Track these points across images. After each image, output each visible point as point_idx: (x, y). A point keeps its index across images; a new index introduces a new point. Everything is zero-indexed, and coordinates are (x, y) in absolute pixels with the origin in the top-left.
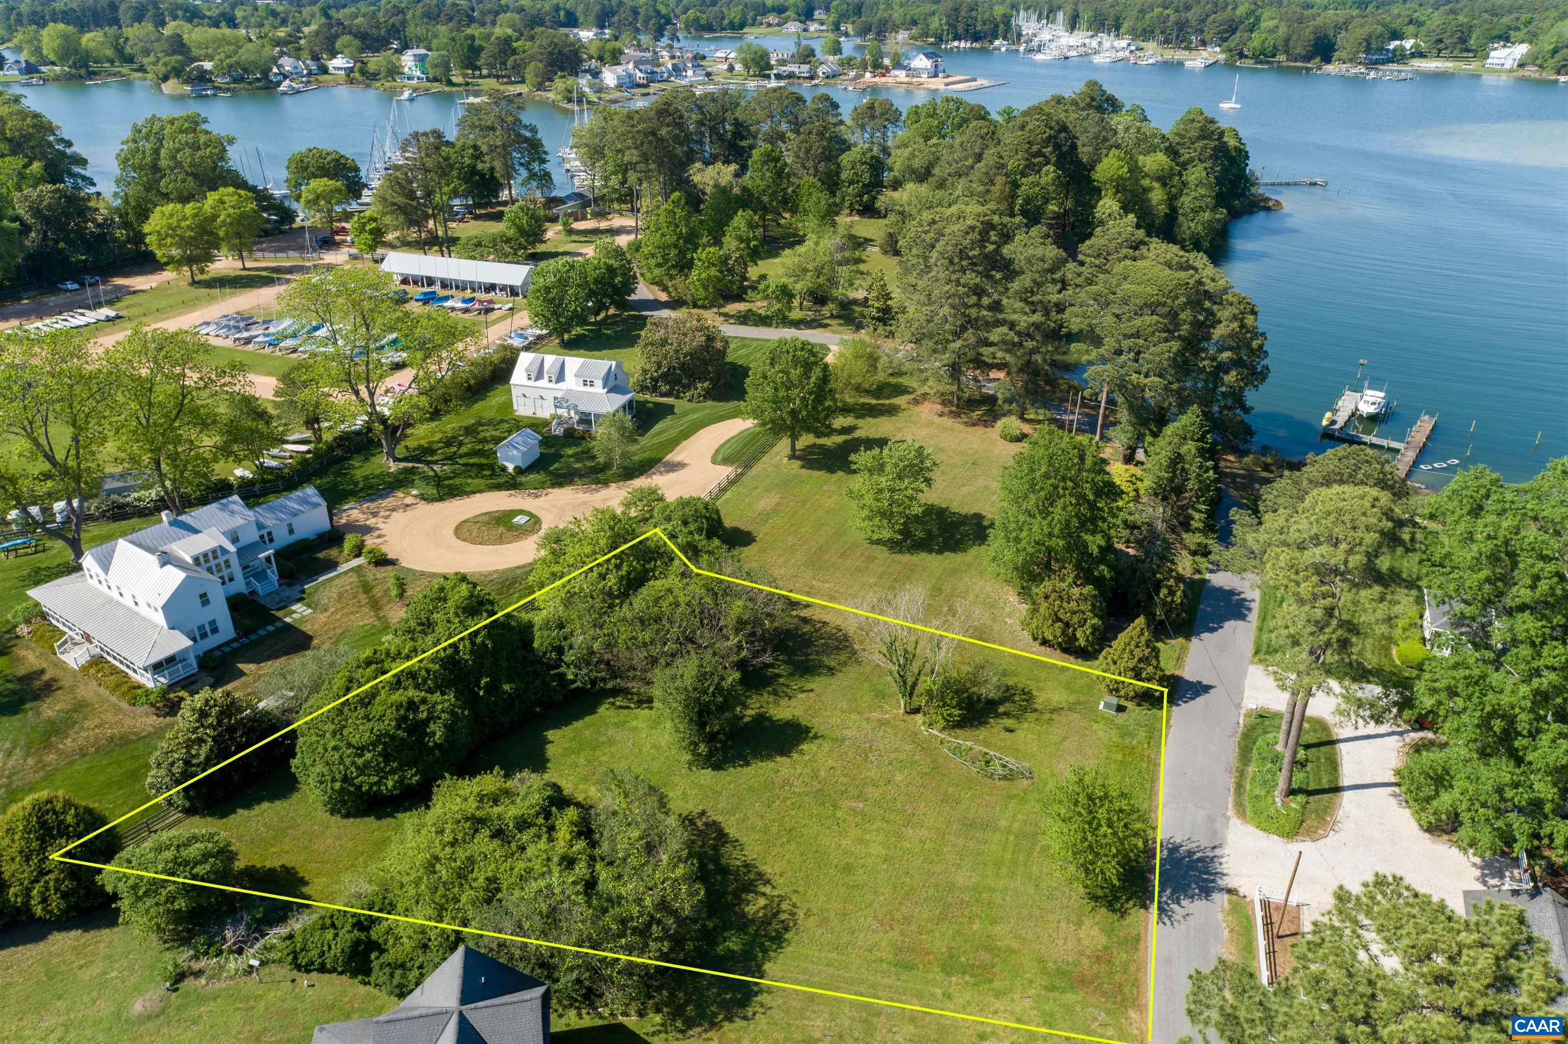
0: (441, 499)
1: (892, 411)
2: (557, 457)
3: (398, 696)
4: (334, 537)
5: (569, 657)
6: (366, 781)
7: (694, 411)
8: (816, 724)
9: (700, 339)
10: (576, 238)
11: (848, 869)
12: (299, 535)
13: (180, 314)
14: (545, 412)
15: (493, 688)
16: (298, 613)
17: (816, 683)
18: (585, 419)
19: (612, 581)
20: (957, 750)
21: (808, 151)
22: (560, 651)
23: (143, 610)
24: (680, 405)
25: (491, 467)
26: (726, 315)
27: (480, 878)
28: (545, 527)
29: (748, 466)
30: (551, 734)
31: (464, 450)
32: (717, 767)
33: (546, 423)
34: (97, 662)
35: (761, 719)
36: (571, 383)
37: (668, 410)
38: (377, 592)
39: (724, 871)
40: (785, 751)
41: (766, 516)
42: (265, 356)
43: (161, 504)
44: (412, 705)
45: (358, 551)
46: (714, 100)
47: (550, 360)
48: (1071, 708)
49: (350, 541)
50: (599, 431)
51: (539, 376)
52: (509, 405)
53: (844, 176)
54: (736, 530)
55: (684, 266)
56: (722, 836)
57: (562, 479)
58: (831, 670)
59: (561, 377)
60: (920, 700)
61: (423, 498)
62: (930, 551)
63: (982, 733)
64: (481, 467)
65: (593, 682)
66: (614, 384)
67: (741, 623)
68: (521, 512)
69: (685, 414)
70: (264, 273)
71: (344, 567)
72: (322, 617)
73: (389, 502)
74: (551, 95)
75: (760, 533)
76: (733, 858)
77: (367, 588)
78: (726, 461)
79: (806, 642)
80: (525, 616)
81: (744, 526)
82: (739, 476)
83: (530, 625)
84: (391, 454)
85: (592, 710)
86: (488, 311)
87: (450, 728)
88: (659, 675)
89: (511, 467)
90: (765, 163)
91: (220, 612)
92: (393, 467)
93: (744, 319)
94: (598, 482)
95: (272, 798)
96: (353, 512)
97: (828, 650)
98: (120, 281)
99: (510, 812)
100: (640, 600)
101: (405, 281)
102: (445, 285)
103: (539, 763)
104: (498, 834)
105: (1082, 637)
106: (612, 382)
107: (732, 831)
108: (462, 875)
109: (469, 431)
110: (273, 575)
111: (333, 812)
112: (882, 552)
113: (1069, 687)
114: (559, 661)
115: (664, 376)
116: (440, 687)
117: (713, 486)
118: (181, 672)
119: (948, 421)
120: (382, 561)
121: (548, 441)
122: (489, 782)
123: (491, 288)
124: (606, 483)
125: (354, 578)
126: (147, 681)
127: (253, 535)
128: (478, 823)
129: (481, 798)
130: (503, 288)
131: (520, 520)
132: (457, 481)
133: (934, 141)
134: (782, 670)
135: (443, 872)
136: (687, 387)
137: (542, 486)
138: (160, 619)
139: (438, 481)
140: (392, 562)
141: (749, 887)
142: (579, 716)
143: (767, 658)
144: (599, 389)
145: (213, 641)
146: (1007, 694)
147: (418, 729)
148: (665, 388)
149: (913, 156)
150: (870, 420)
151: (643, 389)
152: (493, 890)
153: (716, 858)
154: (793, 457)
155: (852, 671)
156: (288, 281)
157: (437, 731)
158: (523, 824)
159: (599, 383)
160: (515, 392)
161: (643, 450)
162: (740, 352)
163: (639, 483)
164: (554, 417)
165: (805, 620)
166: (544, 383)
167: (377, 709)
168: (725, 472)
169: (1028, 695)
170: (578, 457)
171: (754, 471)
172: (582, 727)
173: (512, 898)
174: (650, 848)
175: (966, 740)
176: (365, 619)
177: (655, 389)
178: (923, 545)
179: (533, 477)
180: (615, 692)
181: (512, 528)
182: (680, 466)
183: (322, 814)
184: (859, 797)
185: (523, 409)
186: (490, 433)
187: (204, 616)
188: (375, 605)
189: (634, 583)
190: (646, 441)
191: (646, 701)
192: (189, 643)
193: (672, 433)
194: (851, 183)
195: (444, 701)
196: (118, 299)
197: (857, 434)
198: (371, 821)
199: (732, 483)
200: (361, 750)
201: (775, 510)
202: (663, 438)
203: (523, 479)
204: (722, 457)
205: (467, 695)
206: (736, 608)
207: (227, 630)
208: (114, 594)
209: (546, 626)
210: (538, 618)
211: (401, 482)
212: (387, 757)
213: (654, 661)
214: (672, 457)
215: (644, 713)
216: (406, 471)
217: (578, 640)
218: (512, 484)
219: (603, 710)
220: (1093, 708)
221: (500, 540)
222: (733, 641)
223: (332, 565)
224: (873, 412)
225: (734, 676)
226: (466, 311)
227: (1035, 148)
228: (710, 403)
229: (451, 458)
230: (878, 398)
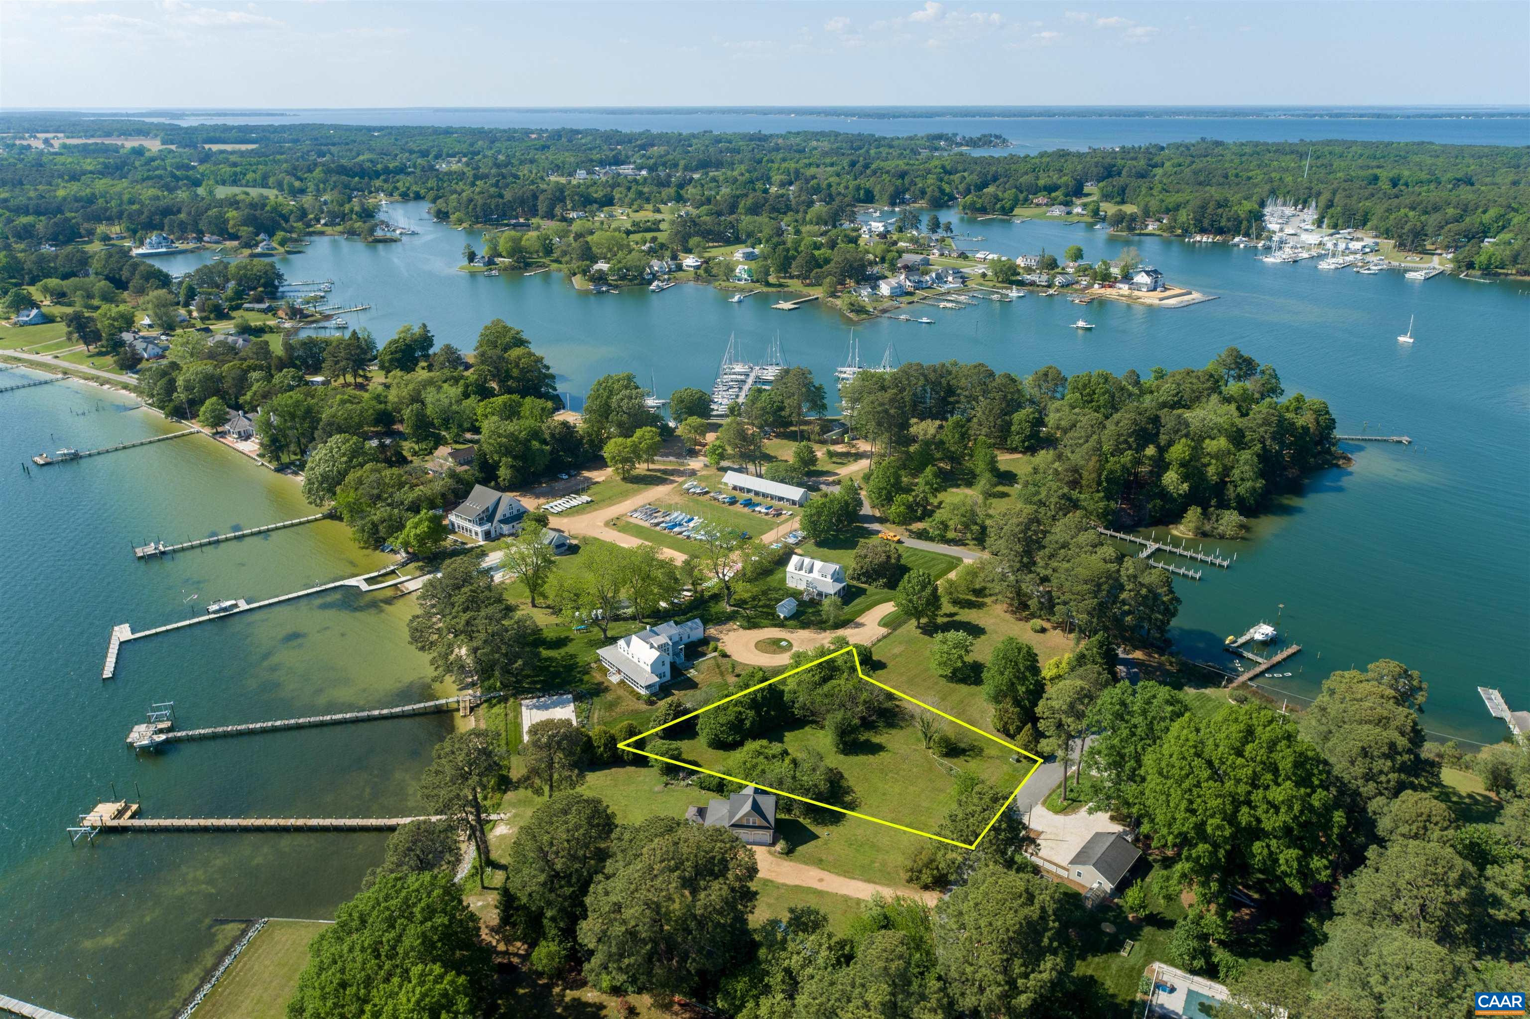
0: (749, 629)
1: (980, 606)
2: (803, 613)
3: (736, 709)
4: (705, 641)
5: (796, 705)
6: (723, 737)
7: (877, 594)
8: (889, 746)
9: (883, 558)
10: (834, 459)
11: (884, 794)
12: (692, 639)
13: (620, 502)
14: (802, 587)
15: (767, 712)
16: (692, 673)
17: (894, 732)
18: (820, 594)
19: (817, 678)
20: (941, 764)
21: (990, 411)
22: (794, 702)
23: (642, 664)
24: (870, 589)
25: (773, 614)
26: (910, 531)
27: (760, 768)
28: (795, 649)
29: (895, 629)
30: (786, 734)
31: (761, 603)
32: (846, 755)
33: (801, 593)
34: (622, 682)
35: (867, 741)
36: (816, 575)
37: (862, 592)
38: (723, 668)
39: (841, 787)
40: (873, 753)
41: (896, 656)
42: (666, 535)
43: (633, 618)
44: (740, 713)
45: (715, 649)
46: (935, 371)
47: (807, 560)
48: (998, 758)
49: (712, 645)
50: (826, 602)
51: (801, 569)
52: (784, 580)
53: (1013, 428)
54: (879, 662)
55: (889, 500)
56: (842, 777)
57: (805, 625)
58: (902, 728)
59: (811, 571)
60: (932, 744)
61: (741, 626)
62: (966, 683)
63: (955, 760)
64: (768, 614)
65: (805, 716)
66: (836, 578)
67: (865, 702)
68: (785, 640)
69: (872, 595)
70: (659, 474)
71: (710, 656)
72: (702, 676)
73: (727, 626)
74: (838, 302)
75: (890, 665)
76: (844, 784)
77: (718, 666)
78: (885, 625)
79: (895, 715)
80: (782, 687)
81: (883, 660)
82: (889, 634)
83: (783, 691)
84: (728, 603)
85: (802, 728)
86: (779, 515)
87: (752, 723)
88: (829, 716)
89: (782, 616)
90: (954, 428)
91: (667, 669)
92: (729, 609)
93: (922, 535)
94: (821, 629)
95: (689, 739)
96: (712, 631)
97: (904, 719)
98: (586, 474)
99: (770, 752)
100: (826, 688)
101: (735, 488)
102: (757, 493)
103: (781, 741)
104: (766, 758)
105: (1012, 730)
106: (836, 576)
107: (846, 776)
108: (755, 767)
109: (764, 593)
110: (682, 655)
111: (710, 746)
112: (943, 681)
113: (1001, 750)
114: (793, 707)
115: (863, 574)
116: (750, 708)
117: (874, 639)
118: (654, 690)
119: (1008, 616)
120: (725, 655)
121: (801, 603)
122: (764, 742)
123: (781, 499)
124: (825, 630)
125: (713, 661)
126: (643, 692)
127: (677, 639)
128: (760, 754)
129: (762, 746)
130: (788, 500)
131: (784, 643)
132: (757, 620)
133: (1077, 410)
134: (881, 724)
135: (748, 765)
136: (875, 580)
137: (795, 628)
138: (649, 669)
139: (748, 619)
140: (729, 656)
141: (848, 793)
142: (798, 729)
143: (874, 718)
144: (829, 580)
145: (665, 680)
146: (972, 748)
147: (742, 721)
148: (864, 579)
149: (1060, 419)
150: (967, 610)
151: (853, 578)
152: (763, 772)
153: (838, 782)
154: (918, 627)
155: (910, 730)
156: (673, 482)
157: (748, 723)
158: (774, 757)
159: (829, 577)
160: (788, 575)
161: (845, 614)
162: (913, 558)
163: (841, 632)
164: (806, 590)
165: (897, 706)
166: (802, 572)
167: (729, 712)
168: (884, 631)
169: (981, 750)
170: (813, 614)
171: (897, 632)
172: (798, 733)
173: (769, 775)
174: (814, 770)
175: (946, 761)
176: (718, 680)
177: (859, 579)
178: (964, 680)
179: (791, 622)
180: (814, 722)
181: (780, 647)
182: (862, 625)
183: (705, 746)
184: (897, 773)
185: (791, 584)
186: (773, 595)
187: (663, 669)
188: (722, 674)
189: (825, 680)
190: (847, 609)
191: (822, 728)
192: (657, 679)
193: (863, 606)
194: (1018, 433)
195: (751, 713)
196: (588, 488)
197: (957, 618)
198: (722, 752)
199: (884, 637)
200: (722, 725)
201: (900, 654)
202: (858, 608)
203: (787, 623)
204: (884, 623)
205: (758, 713)
206: (864, 696)
207: (668, 676)
208: (630, 656)
209: (790, 692)
210: (787, 689)
211: (731, 617)
212: (731, 729)
213: (828, 711)
214: (860, 620)
215: (822, 732)
216: (734, 612)
217: (801, 699)
218: (781, 625)
219: (807, 728)
220: (1007, 760)
221: (774, 652)
222: (861, 708)
223: (704, 655)
224: (970, 605)
225: (856, 721)
226: (767, 514)
227: (1122, 439)
228: (886, 590)
229: (755, 607)
230: (977, 597)
